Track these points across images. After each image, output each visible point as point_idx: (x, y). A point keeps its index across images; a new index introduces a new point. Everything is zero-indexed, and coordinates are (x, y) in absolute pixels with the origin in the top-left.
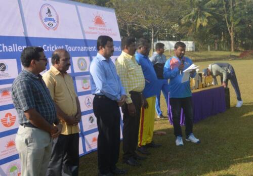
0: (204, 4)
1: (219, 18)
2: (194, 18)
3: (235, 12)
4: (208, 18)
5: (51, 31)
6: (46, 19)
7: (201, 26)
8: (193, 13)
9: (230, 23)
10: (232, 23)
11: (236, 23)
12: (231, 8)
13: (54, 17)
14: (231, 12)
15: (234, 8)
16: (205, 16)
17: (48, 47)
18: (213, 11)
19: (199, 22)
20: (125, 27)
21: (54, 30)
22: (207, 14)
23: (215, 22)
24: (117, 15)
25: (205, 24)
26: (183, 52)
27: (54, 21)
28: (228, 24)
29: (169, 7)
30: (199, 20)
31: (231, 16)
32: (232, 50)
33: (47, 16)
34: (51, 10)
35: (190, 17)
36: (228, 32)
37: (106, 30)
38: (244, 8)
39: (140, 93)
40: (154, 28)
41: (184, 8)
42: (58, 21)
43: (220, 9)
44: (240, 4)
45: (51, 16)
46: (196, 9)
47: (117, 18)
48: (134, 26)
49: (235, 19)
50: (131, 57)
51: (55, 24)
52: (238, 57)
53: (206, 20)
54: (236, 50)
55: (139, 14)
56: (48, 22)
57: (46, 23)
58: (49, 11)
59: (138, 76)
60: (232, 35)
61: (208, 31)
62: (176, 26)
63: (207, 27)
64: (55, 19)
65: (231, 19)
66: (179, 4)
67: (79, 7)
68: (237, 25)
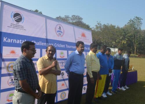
0: (125, 35)
1: (131, 41)
2: (121, 40)
3: (137, 39)
4: (127, 41)
5: (60, 37)
6: (58, 31)
7: (124, 43)
8: (121, 38)
9: (135, 43)
10: (136, 43)
11: (137, 43)
12: (136, 38)
13: (62, 30)
14: (136, 39)
15: (137, 38)
16: (125, 40)
17: (57, 45)
18: (129, 38)
19: (123, 42)
20: (95, 41)
21: (61, 37)
22: (127, 39)
23: (129, 42)
24: (92, 36)
25: (125, 43)
26: (109, 53)
27: (62, 32)
28: (134, 44)
29: (112, 35)
30: (123, 41)
31: (136, 40)
32: (135, 54)
33: (59, 30)
34: (61, 27)
35: (120, 40)
36: (134, 47)
37: (86, 39)
38: (140, 38)
39: (97, 72)
40: (106, 42)
41: (118, 36)
42: (64, 33)
43: (132, 38)
44: (139, 37)
45: (61, 30)
46: (122, 37)
47: (92, 37)
48: (98, 41)
49: (137, 42)
50: (94, 54)
51: (62, 34)
52: (137, 56)
53: (126, 41)
54: (136, 54)
55: (101, 36)
56: (59, 33)
57: (58, 33)
58: (60, 28)
59: (97, 64)
60: (135, 48)
61: (126, 46)
62: (114, 42)
63: (126, 44)
64: (62, 31)
65: (136, 42)
66: (116, 34)
67: (75, 28)
68: (138, 44)
